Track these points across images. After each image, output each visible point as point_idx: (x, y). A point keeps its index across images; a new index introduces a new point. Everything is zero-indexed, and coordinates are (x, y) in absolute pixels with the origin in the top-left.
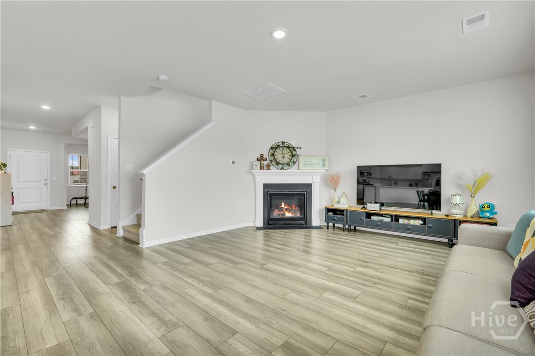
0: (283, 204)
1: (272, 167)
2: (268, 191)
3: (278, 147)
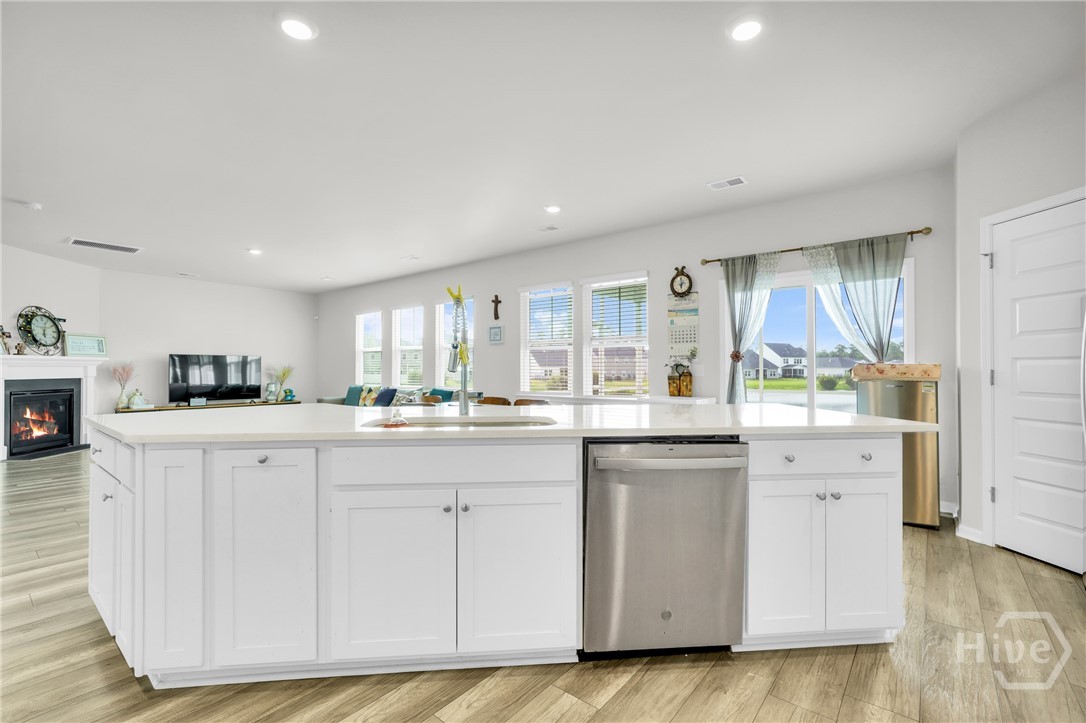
0: (28, 410)
1: (27, 350)
2: (11, 394)
3: (34, 315)
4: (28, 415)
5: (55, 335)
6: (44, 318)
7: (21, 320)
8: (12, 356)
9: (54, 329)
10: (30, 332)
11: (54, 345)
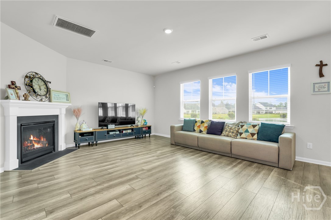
0: (32, 137)
1: (30, 98)
2: (21, 125)
3: (34, 78)
4: (32, 138)
5: (46, 90)
6: (40, 80)
7: (27, 79)
8: (21, 101)
9: (45, 86)
10: (32, 87)
11: (45, 95)
